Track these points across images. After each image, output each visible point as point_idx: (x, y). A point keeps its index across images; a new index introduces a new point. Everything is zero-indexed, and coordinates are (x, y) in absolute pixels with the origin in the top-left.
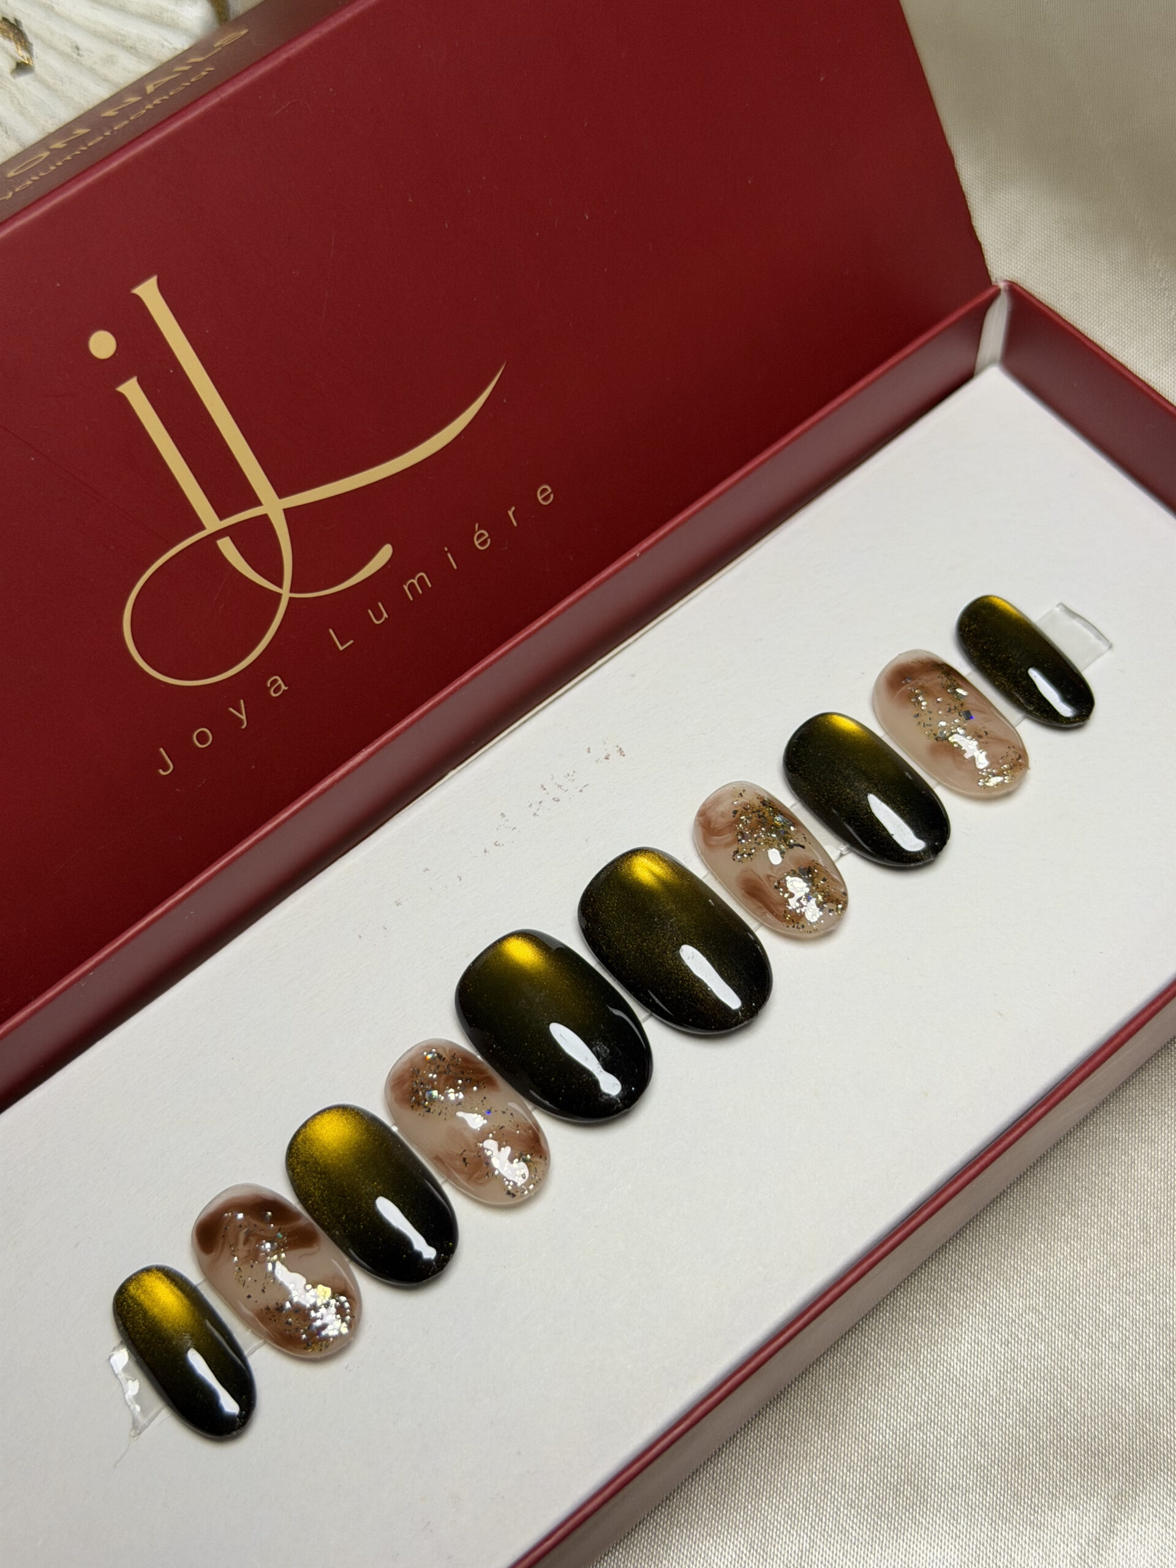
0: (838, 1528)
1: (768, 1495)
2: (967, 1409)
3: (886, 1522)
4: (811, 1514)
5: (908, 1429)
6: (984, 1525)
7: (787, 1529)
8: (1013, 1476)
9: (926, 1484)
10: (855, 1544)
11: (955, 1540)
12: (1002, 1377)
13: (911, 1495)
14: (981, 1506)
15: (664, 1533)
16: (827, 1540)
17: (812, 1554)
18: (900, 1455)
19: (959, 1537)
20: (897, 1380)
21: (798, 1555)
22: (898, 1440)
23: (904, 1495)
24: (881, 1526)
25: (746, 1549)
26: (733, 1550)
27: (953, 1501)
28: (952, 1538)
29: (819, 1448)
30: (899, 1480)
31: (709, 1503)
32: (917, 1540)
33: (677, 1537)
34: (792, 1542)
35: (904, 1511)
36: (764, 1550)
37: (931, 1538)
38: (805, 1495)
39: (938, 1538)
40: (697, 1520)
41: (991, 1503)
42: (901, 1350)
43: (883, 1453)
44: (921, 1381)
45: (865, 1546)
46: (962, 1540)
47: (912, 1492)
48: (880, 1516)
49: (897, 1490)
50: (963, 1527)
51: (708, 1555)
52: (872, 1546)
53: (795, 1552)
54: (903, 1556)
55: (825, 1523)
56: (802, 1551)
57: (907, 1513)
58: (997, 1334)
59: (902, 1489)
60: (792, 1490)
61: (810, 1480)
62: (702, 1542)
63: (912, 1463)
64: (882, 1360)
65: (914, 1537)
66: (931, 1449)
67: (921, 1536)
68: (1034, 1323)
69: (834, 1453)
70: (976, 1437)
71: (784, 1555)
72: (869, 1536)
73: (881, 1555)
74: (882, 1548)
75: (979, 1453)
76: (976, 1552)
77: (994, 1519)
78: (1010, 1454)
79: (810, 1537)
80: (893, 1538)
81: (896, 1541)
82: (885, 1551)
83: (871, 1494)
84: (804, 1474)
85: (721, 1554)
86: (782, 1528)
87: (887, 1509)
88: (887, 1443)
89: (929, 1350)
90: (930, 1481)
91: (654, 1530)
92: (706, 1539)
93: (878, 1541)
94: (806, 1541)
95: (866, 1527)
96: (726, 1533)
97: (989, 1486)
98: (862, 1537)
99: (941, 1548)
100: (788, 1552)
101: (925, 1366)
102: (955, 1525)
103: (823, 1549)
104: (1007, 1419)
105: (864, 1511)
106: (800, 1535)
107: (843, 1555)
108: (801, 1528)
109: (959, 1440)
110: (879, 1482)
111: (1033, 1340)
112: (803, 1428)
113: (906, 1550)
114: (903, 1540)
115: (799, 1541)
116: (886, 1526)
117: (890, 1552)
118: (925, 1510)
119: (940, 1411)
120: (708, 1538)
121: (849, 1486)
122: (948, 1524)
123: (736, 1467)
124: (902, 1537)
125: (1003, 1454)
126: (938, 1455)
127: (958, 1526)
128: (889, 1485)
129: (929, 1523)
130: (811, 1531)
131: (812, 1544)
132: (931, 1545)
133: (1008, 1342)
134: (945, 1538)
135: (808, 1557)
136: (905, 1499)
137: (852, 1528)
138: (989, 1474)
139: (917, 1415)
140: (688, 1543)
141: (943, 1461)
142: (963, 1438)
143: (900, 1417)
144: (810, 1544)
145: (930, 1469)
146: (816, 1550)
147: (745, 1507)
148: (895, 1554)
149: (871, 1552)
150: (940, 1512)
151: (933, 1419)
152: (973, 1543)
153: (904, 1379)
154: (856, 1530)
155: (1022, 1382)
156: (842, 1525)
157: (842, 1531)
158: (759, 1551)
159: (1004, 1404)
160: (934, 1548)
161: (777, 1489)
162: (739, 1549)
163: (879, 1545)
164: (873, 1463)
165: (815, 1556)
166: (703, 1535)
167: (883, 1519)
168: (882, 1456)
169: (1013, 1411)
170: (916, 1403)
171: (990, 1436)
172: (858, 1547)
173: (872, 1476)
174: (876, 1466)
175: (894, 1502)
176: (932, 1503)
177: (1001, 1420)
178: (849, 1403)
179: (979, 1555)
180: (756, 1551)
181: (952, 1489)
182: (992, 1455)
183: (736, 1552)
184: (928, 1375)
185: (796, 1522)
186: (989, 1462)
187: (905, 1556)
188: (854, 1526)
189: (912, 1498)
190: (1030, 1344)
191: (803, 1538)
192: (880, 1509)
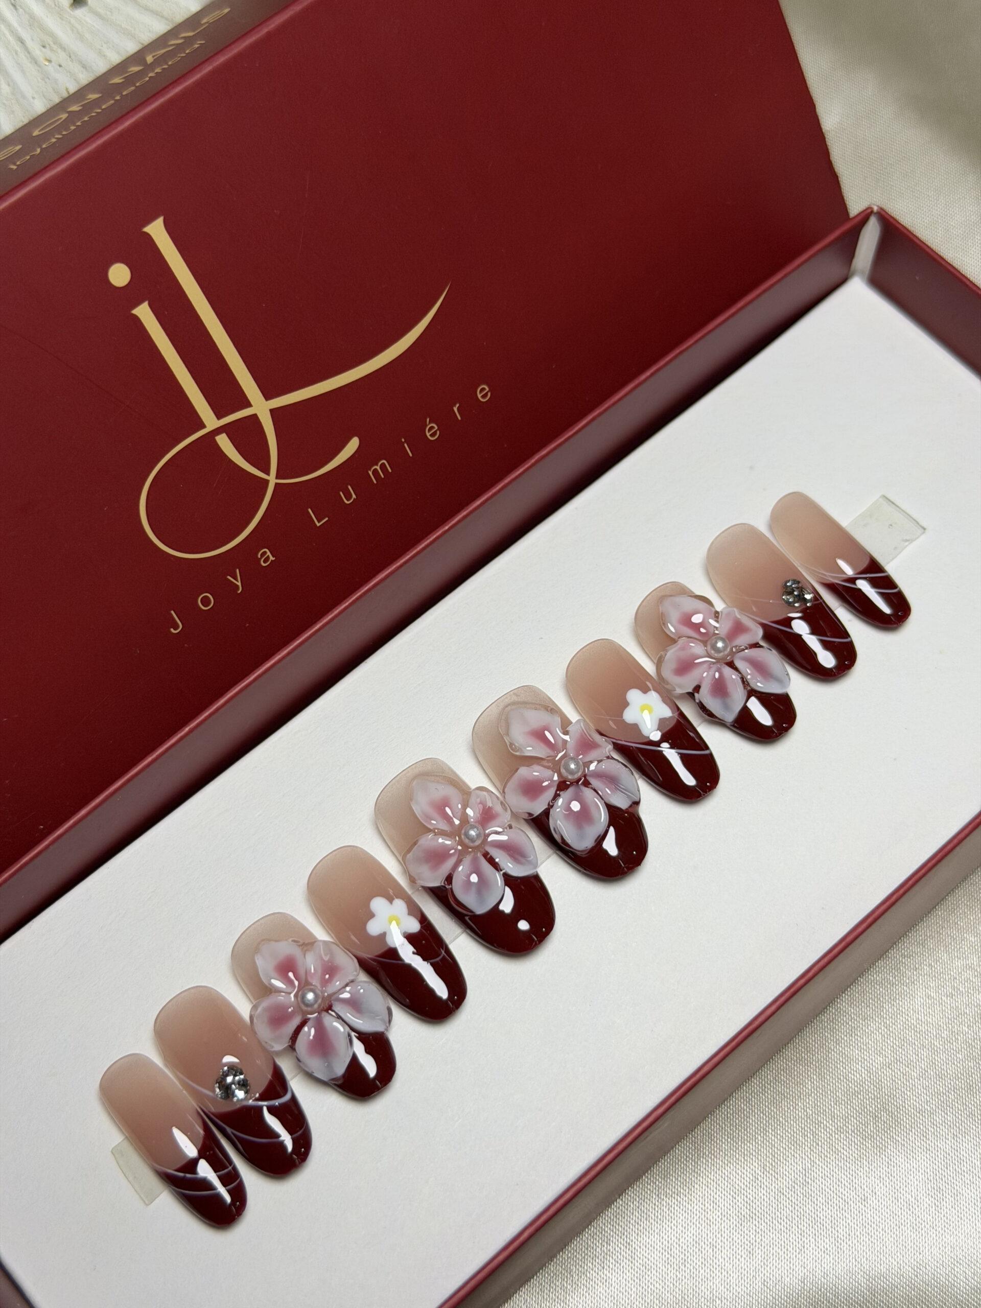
0: (832, 1150)
1: (773, 1128)
2: (925, 1049)
3: (870, 1142)
4: (809, 1140)
5: (879, 1068)
6: (948, 1139)
7: (791, 1153)
8: (967, 1099)
9: (898, 1110)
10: (847, 1161)
11: (927, 1153)
12: (950, 1022)
13: (887, 1119)
14: (944, 1124)
15: (693, 1164)
16: (824, 1159)
17: (813, 1171)
18: (875, 1089)
19: (929, 1150)
20: (867, 1030)
21: (802, 1173)
22: (872, 1077)
23: (881, 1120)
24: (866, 1145)
25: (761, 1171)
26: (750, 1173)
27: (921, 1122)
28: (924, 1151)
29: (810, 1088)
30: (876, 1109)
31: (726, 1138)
32: (896, 1154)
33: (704, 1166)
34: (797, 1163)
35: (883, 1132)
36: (775, 1171)
37: (907, 1153)
38: (803, 1126)
39: (913, 1152)
40: (718, 1151)
41: (952, 1121)
42: (867, 1006)
43: (862, 1089)
44: (886, 1030)
45: (855, 1162)
46: (932, 1152)
47: (888, 1117)
48: (864, 1138)
49: (876, 1116)
50: (932, 1141)
51: (730, 1178)
52: (861, 1162)
53: (800, 1171)
54: (887, 1169)
55: (821, 1146)
56: (805, 1170)
57: (886, 1134)
58: (942, 989)
59: (879, 1115)
60: (792, 1122)
61: (805, 1113)
62: (725, 1169)
63: (885, 1095)
64: (853, 1016)
65: (893, 1152)
66: (899, 1082)
67: (899, 1151)
68: (971, 979)
69: (822, 1091)
70: (934, 1070)
71: (791, 1174)
72: (857, 1154)
73: (869, 1168)
74: (869, 1163)
75: (938, 1082)
76: (944, 1161)
77: (955, 1134)
78: (963, 1082)
79: (811, 1159)
80: (877, 1154)
81: (880, 1156)
82: (872, 1165)
83: (855, 1121)
84: (800, 1109)
85: (741, 1176)
86: (787, 1152)
87: (869, 1132)
88: (864, 1080)
89: (890, 1005)
90: (901, 1108)
91: (685, 1162)
92: (727, 1165)
93: (865, 1158)
94: (808, 1162)
95: (854, 1147)
96: (743, 1160)
97: (948, 1108)
98: (852, 1155)
99: (916, 1159)
100: (794, 1171)
101: (888, 1018)
102: (925, 1140)
103: (822, 1167)
104: (958, 1055)
105: (851, 1135)
106: (802, 1157)
107: (838, 1170)
108: (802, 1152)
109: (921, 1074)
110: (860, 1111)
111: (972, 992)
112: (796, 1073)
113: (888, 1163)
114: (885, 1155)
115: (802, 1162)
116: (870, 1145)
117: (876, 1165)
118: (899, 1131)
119: (903, 1053)
120: (729, 1165)
121: (837, 1116)
122: (919, 1141)
123: (745, 1107)
124: (884, 1153)
125: (957, 1082)
126: (905, 1087)
127: (927, 1141)
128: (868, 1113)
129: (904, 1140)
130: (810, 1154)
131: (812, 1164)
132: (907, 1158)
133: (952, 995)
134: (918, 1151)
135: (811, 1174)
136: (882, 1123)
137: (843, 1148)
138: (947, 1098)
139: (885, 1057)
140: (714, 1170)
141: (910, 1091)
142: (923, 1072)
143: (872, 1059)
144: (811, 1164)
145: (900, 1098)
146: (816, 1168)
147: (755, 1139)
148: (880, 1167)
149: (861, 1167)
150: (912, 1131)
151: (898, 1059)
152: (941, 1154)
153: (872, 1029)
154: (846, 1151)
155: (966, 1025)
156: (835, 1147)
157: (835, 1152)
158: (770, 1172)
159: (954, 1043)
160: (910, 1160)
161: (780, 1122)
162: (755, 1172)
163: (866, 1160)
164: (854, 1097)
165: (816, 1173)
166: (725, 1163)
167: (867, 1140)
168: (860, 1091)
169: (961, 1048)
170: (884, 1047)
171: (945, 1069)
172: (849, 1163)
173: (854, 1107)
174: (857, 1099)
175: (875, 1126)
176: (905, 1124)
177: (952, 1056)
178: (830, 1051)
179: (947, 1163)
180: (769, 1172)
181: (919, 1113)
182: (948, 1083)
183: (752, 1175)
184: (891, 1024)
185: (798, 1147)
186: (947, 1089)
187: (888, 1168)
188: (845, 1147)
189: (888, 1122)
190: (969, 995)
191: (805, 1159)
192: (864, 1133)
